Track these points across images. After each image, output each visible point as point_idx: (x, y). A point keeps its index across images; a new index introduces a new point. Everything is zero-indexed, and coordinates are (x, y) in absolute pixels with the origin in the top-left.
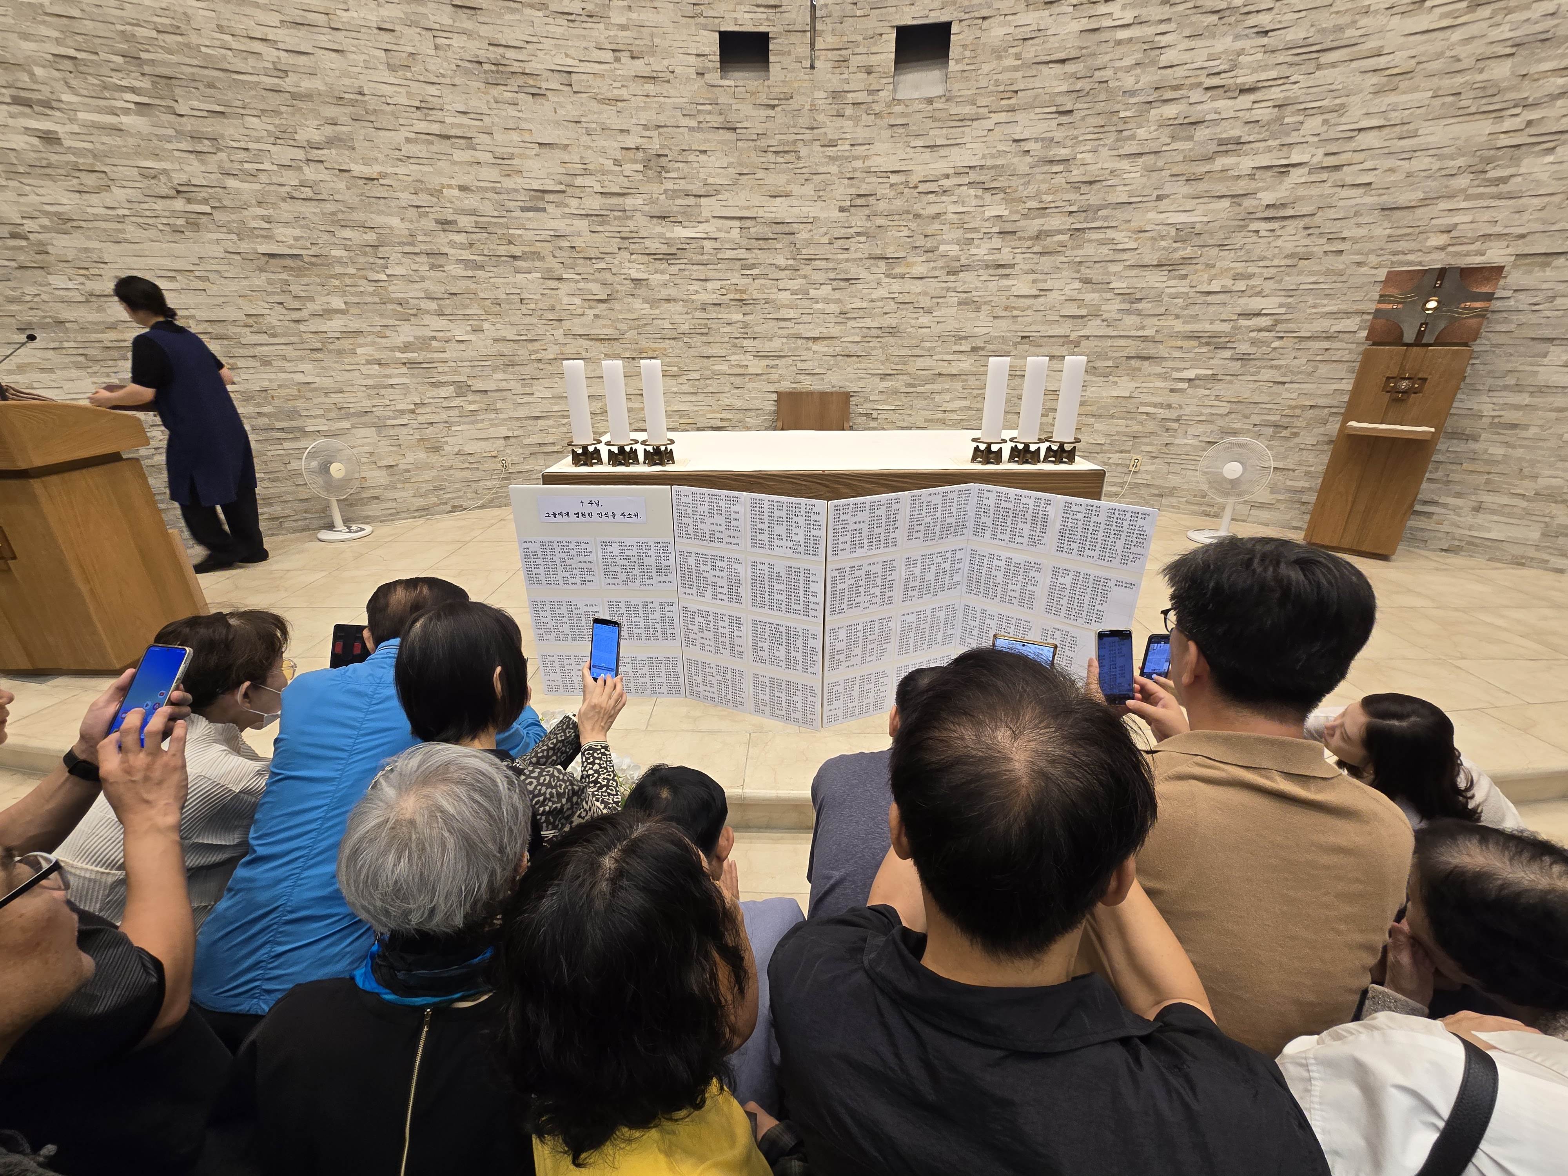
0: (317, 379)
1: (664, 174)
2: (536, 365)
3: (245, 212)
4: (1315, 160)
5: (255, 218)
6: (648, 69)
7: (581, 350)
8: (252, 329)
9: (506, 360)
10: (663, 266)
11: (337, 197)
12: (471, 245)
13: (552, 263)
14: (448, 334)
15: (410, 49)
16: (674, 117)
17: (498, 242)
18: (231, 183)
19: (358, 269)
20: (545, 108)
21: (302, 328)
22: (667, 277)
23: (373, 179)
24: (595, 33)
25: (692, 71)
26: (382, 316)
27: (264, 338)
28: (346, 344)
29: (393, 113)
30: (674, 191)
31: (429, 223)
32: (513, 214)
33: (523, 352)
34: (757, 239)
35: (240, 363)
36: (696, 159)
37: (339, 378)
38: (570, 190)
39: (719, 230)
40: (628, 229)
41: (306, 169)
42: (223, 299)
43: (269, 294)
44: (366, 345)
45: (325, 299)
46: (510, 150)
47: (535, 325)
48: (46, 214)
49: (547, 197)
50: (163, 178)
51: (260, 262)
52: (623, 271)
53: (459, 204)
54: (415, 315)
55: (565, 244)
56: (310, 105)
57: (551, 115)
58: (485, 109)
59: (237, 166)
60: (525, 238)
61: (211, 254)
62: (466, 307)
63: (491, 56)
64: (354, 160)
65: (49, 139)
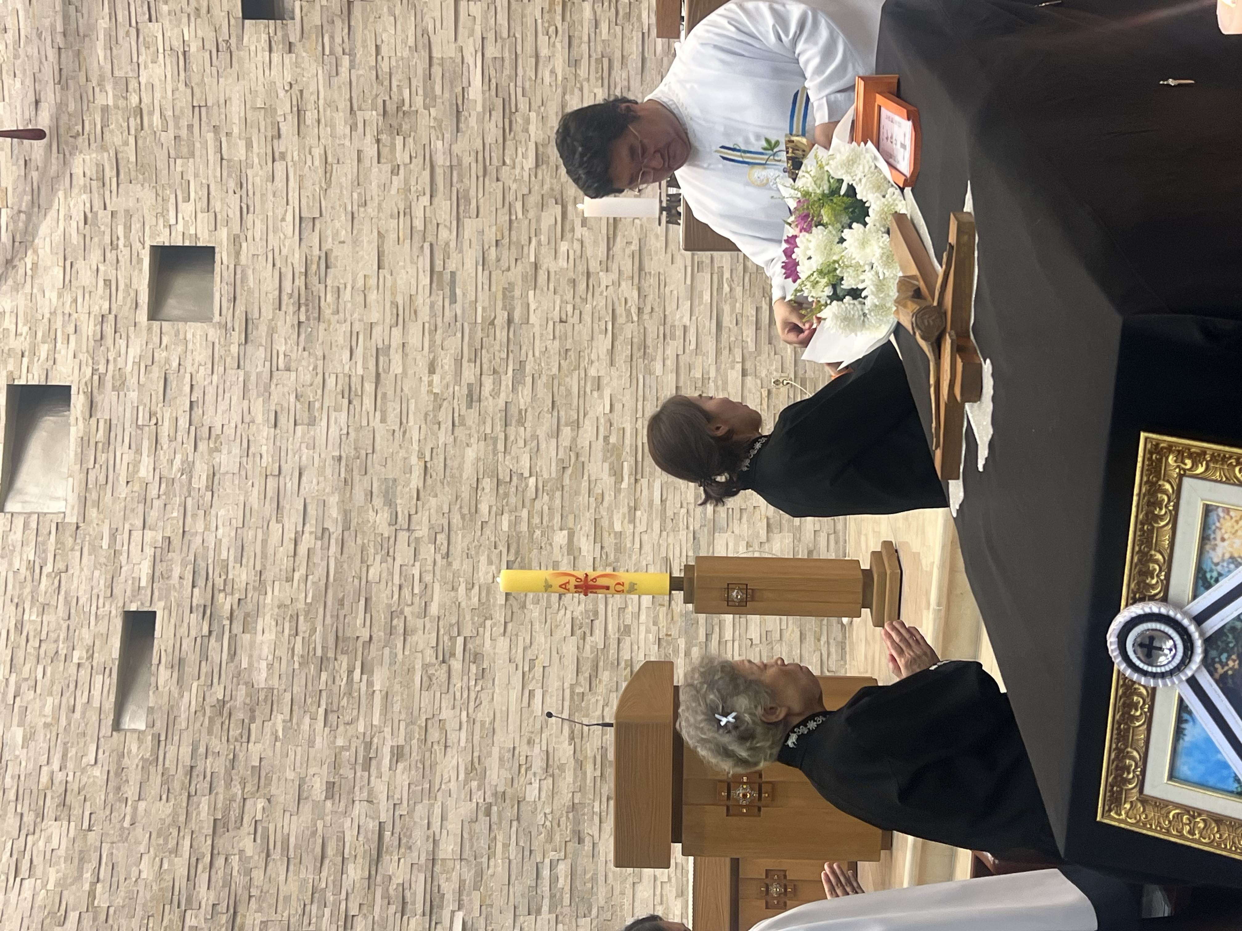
1: (406, 108)
2: (646, 317)
3: (463, 605)
5: (468, 598)
6: (289, 117)
7: (628, 251)
8: (588, 634)
9: (638, 354)
10: (519, 119)
11: (446, 509)
12: (495, 372)
13: (516, 274)
14: (602, 421)
15: (292, 398)
16: (340, 87)
17: (492, 338)
18: (434, 609)
19: (523, 506)
20: (340, 254)
22: (533, 115)
23: (426, 467)
24: (258, 180)
25: (287, 58)
26: (577, 493)
27: (598, 625)
28: (609, 541)
29: (357, 431)
30: (425, 96)
31: (471, 417)
32: (459, 313)
33: (629, 330)
35: (626, 655)
36: (386, 59)
37: (650, 558)
38: (430, 238)
39: (472, 33)
40: (474, 165)
41: (418, 534)
42: (554, 653)
43: (549, 606)
44: (611, 519)
45: (556, 550)
46: (388, 305)
47: (594, 308)
48: (466, 782)
49: (438, 268)
50: (431, 671)
51: (515, 603)
52: (526, 178)
53: (449, 378)
54: (577, 455)
55: (493, 253)
56: (354, 514)
57: (347, 249)
58: (346, 327)
59: (417, 600)
60: (486, 304)
61: (507, 649)
62: (569, 392)
63: (291, 310)
64: (407, 483)
65: (398, 754)
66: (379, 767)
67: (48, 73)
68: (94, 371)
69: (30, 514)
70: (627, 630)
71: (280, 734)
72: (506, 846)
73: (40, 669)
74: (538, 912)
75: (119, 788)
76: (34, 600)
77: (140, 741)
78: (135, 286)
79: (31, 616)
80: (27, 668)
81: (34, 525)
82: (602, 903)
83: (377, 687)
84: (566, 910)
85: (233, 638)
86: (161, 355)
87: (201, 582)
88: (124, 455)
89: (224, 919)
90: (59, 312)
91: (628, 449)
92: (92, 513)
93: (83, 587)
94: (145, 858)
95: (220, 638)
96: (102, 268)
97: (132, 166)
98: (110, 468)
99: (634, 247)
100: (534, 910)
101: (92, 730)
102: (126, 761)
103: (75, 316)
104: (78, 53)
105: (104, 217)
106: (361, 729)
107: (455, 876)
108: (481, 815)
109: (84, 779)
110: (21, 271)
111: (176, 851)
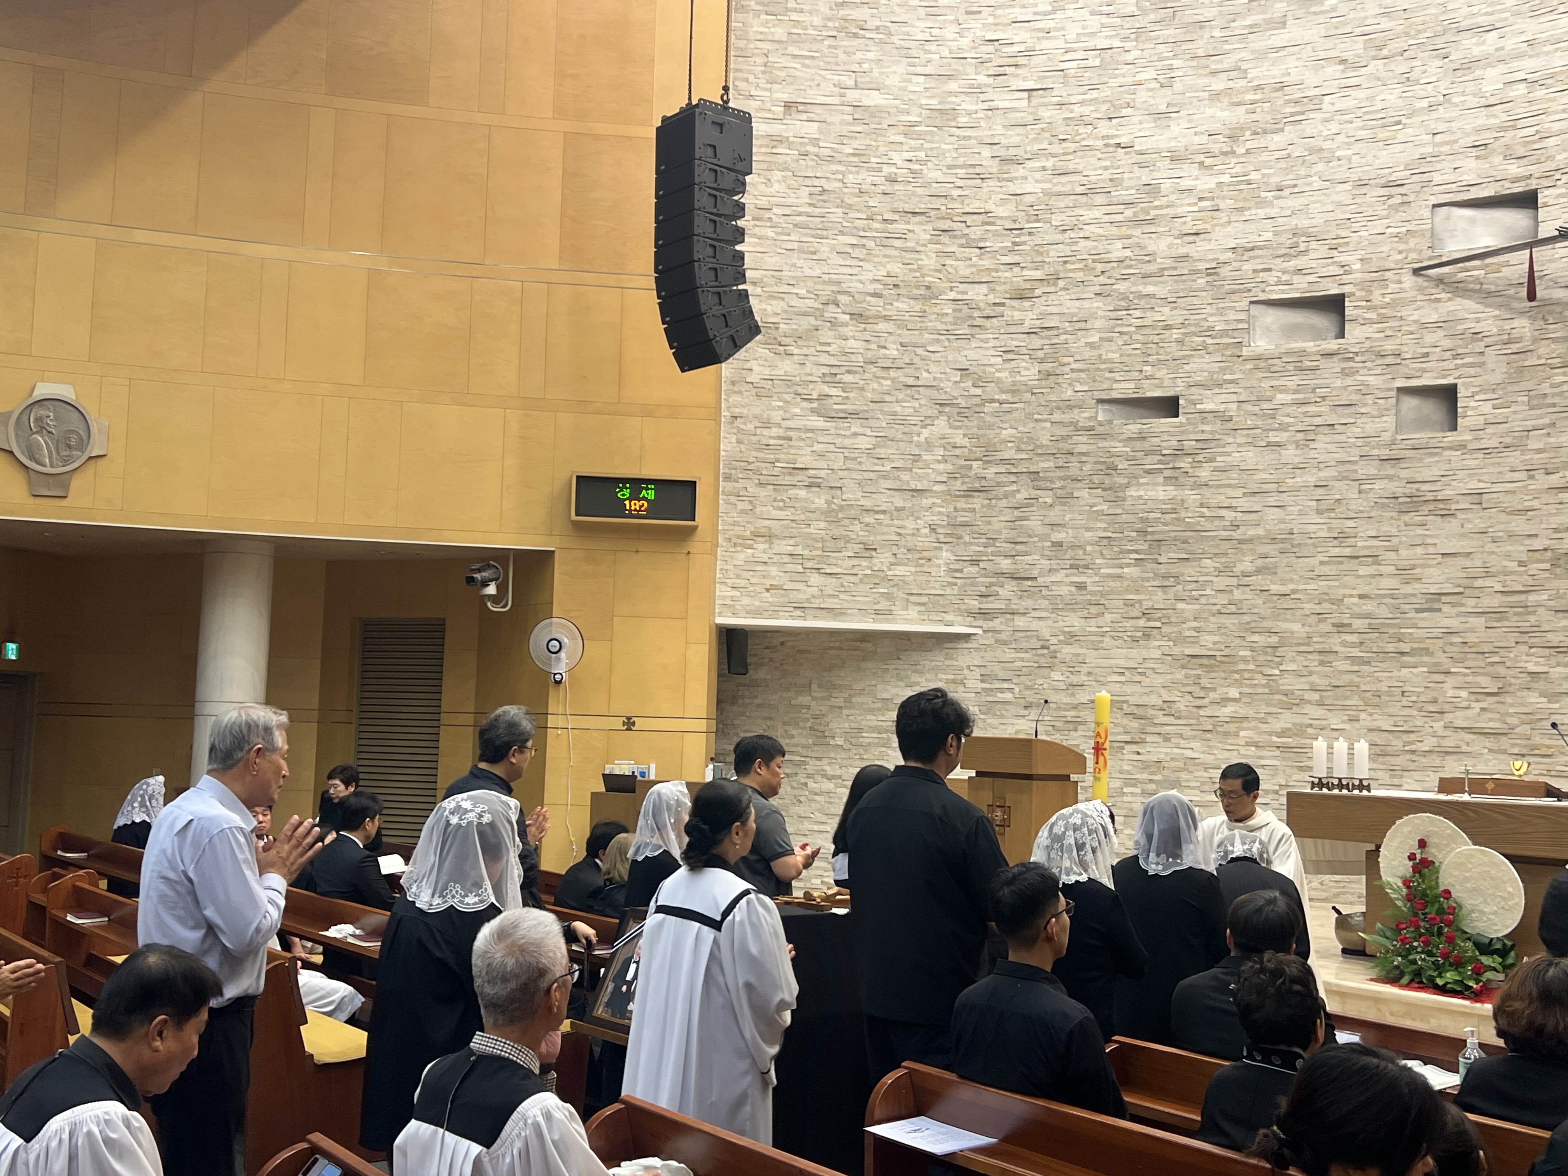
0: (1202, 756)
2: (1408, 756)
3: (1184, 626)
5: (1190, 629)
7: (1461, 743)
8: (1164, 713)
11: (1254, 611)
12: (1361, 643)
13: (1441, 658)
14: (1324, 722)
15: (1338, 497)
17: (1388, 640)
18: (1181, 605)
19: (1257, 666)
20: (1452, 525)
21: (1202, 713)
23: (1286, 595)
24: (1512, 459)
26: (1268, 704)
27: (1171, 720)
28: (1232, 727)
29: (1313, 545)
31: (1326, 627)
32: (1407, 615)
35: (1149, 738)
37: (1220, 756)
38: (1467, 591)
40: (1528, 624)
41: (1236, 592)
42: (1151, 689)
43: (1184, 685)
44: (1248, 729)
45: (1225, 690)
46: (1412, 562)
47: (1414, 717)
48: (1064, 633)
49: (1444, 599)
50: (1137, 605)
51: (1184, 662)
52: (1519, 665)
53: (1356, 610)
54: (1297, 705)
55: (1457, 639)
56: (1250, 546)
57: (1459, 530)
58: (1394, 531)
59: (1187, 593)
60: (1415, 636)
61: (1152, 656)
62: (1347, 698)
63: (1407, 491)
64: (1272, 582)
65: (1081, 587)
66: (1073, 575)
68: (1356, 354)
69: (1248, 322)
70: (1167, 739)
71: (1095, 509)
72: (1022, 659)
73: (1138, 346)
74: (982, 681)
75: (1059, 408)
76: (1185, 334)
77: (1090, 419)
78: (1425, 375)
79: (1175, 334)
80: (1139, 337)
81: (1240, 326)
82: (988, 721)
83: (1126, 570)
84: (983, 699)
85: (1161, 471)
86: (1369, 399)
87: (1200, 445)
88: (1292, 382)
89: (977, 485)
90: (1402, 323)
91: (1303, 741)
92: (1249, 366)
93: (1195, 366)
94: (1015, 431)
95: (1160, 462)
96: (1438, 349)
97: (1521, 364)
98: (1283, 373)
99: (1465, 748)
100: (984, 678)
101: (1097, 386)
102: (1076, 411)
103: (1399, 334)
105: (1480, 346)
106: (1097, 561)
107: (1004, 627)
108: (1041, 643)
109: (1065, 386)
110: (1434, 291)
111: (1019, 450)
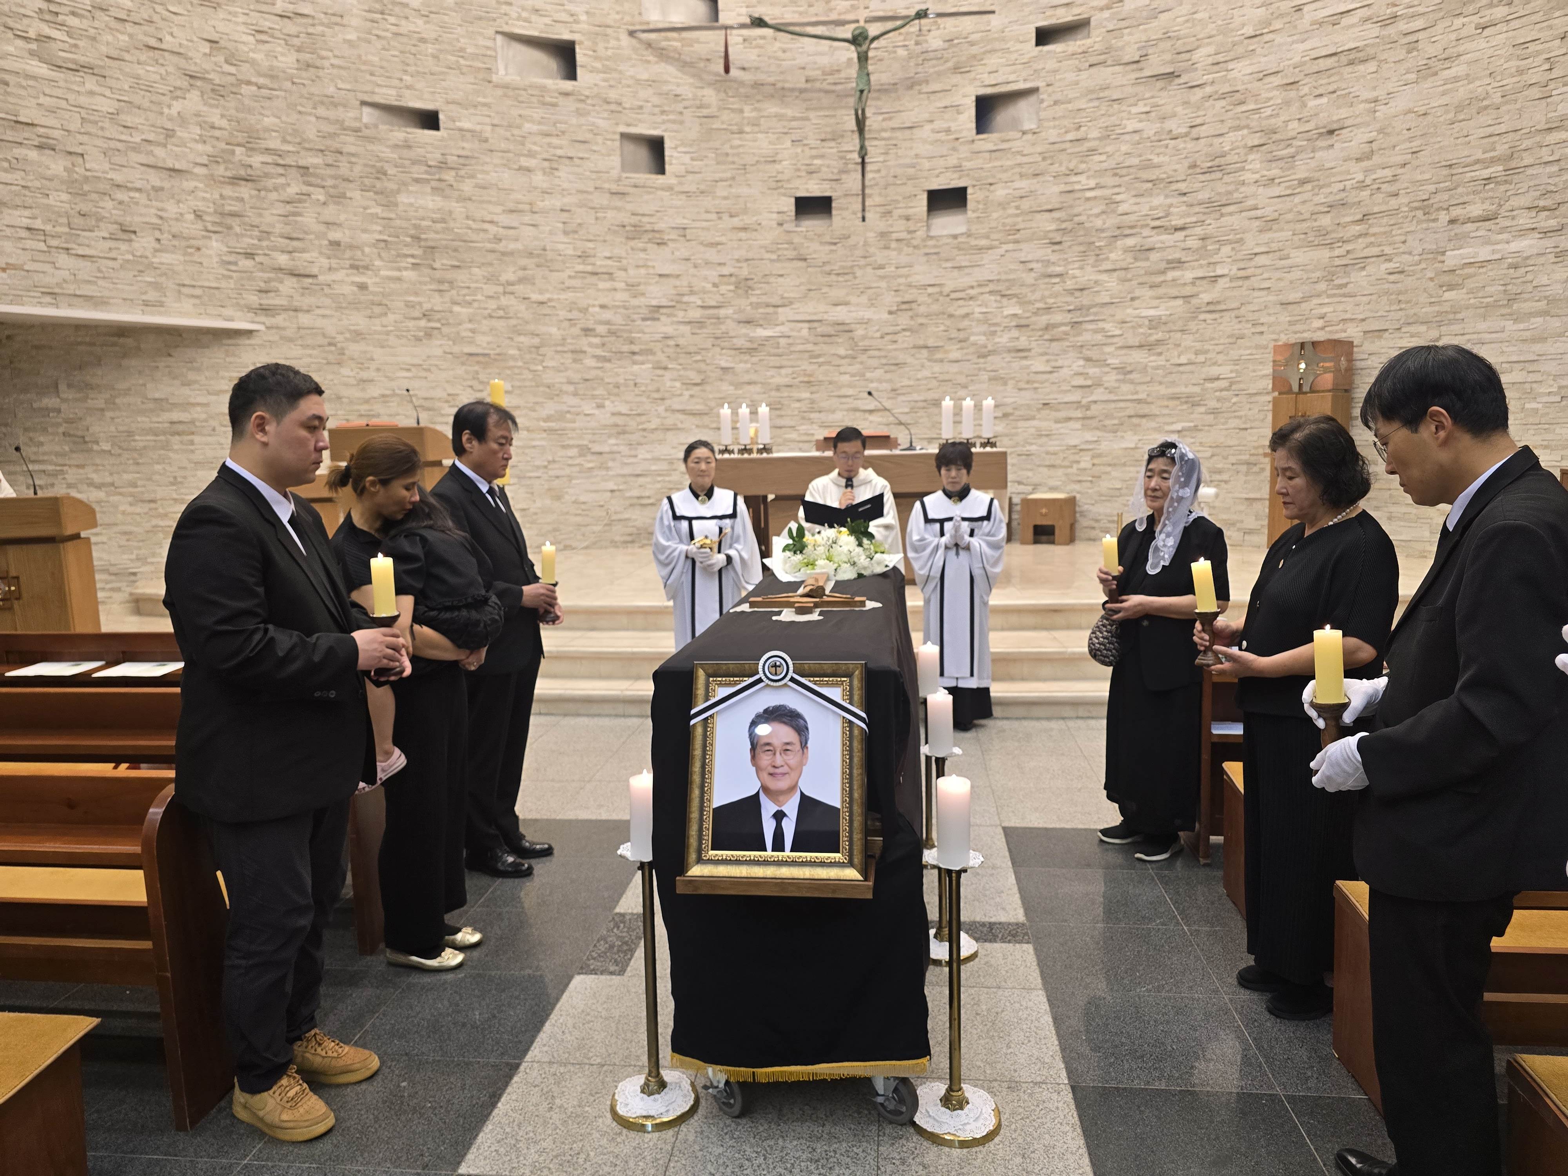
1: (750, 292)
4: (1232, 273)
6: (742, 223)
12: (604, 345)
15: (579, 221)
16: (759, 253)
17: (623, 342)
23: (544, 303)
24: (706, 203)
25: (775, 222)
31: (576, 331)
32: (636, 323)
34: (823, 336)
36: (776, 281)
38: (678, 305)
39: (792, 330)
40: (720, 331)
42: (436, 384)
48: (350, 331)
49: (662, 310)
53: (598, 317)
55: (671, 342)
57: (670, 256)
58: (623, 254)
59: (461, 298)
61: (435, 354)
63: (632, 221)
64: (532, 291)
65: (363, 287)
66: (354, 274)
67: (761, 77)
68: (587, 97)
69: (495, 51)
71: (369, 211)
72: (310, 356)
73: (397, 53)
75: (323, 104)
76: (441, 51)
77: (357, 119)
78: (640, 124)
79: (431, 48)
80: (397, 45)
81: (488, 53)
83: (404, 273)
85: (427, 181)
86: (599, 139)
87: (462, 161)
88: (536, 114)
90: (622, 76)
92: (499, 92)
93: (453, 84)
94: (278, 120)
95: (427, 172)
96: (649, 104)
97: (710, 126)
98: (528, 105)
101: (359, 87)
102: (341, 109)
103: (620, 86)
104: (772, 96)
105: (679, 107)
106: (376, 263)
107: (287, 324)
108: (328, 340)
109: (327, 81)
